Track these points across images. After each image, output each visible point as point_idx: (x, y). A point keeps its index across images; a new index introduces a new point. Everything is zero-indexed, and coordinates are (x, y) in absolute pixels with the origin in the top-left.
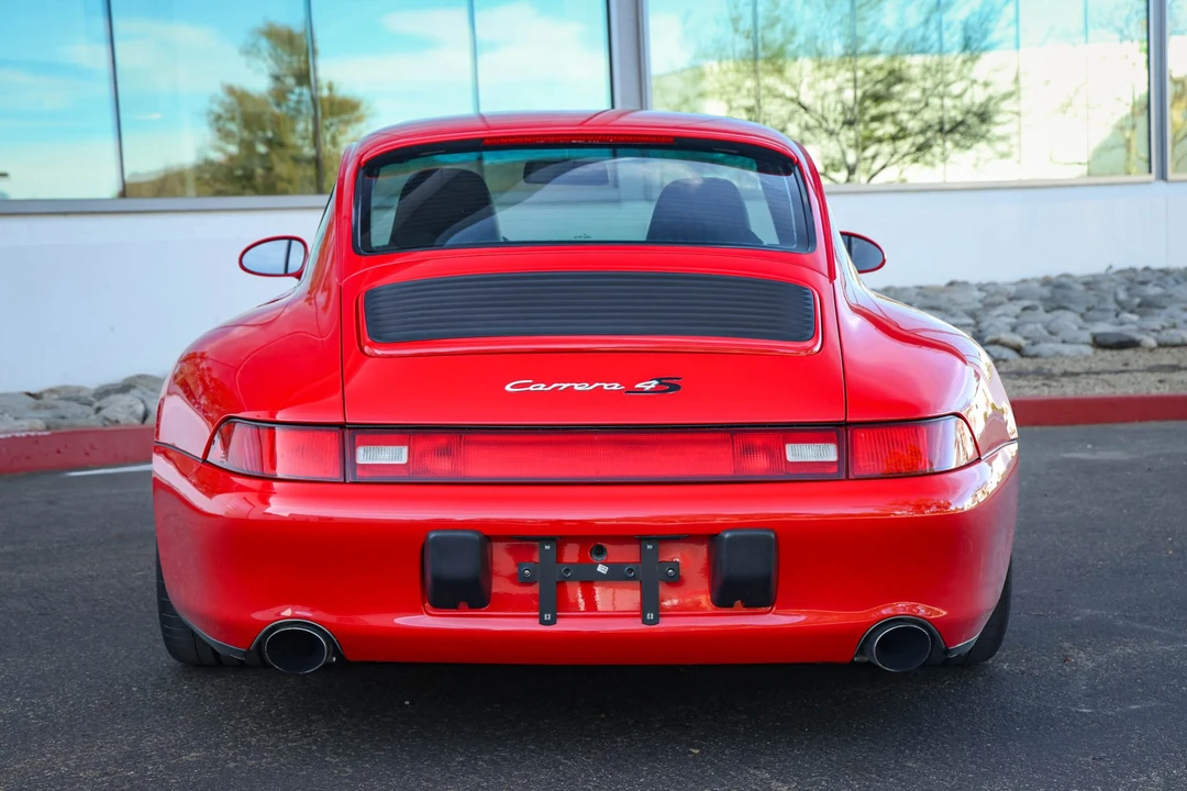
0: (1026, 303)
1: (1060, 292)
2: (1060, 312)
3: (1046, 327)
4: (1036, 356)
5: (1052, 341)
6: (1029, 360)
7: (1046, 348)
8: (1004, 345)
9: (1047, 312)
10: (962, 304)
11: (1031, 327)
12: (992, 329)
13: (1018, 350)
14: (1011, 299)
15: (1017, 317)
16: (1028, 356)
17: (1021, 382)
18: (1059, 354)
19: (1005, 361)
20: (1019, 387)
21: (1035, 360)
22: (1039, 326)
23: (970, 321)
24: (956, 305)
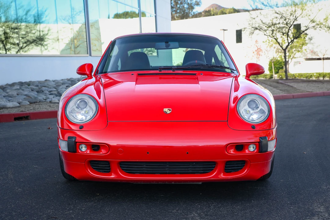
0: (67, 85)
10: (51, 86)
23: (55, 90)
24: (49, 85)
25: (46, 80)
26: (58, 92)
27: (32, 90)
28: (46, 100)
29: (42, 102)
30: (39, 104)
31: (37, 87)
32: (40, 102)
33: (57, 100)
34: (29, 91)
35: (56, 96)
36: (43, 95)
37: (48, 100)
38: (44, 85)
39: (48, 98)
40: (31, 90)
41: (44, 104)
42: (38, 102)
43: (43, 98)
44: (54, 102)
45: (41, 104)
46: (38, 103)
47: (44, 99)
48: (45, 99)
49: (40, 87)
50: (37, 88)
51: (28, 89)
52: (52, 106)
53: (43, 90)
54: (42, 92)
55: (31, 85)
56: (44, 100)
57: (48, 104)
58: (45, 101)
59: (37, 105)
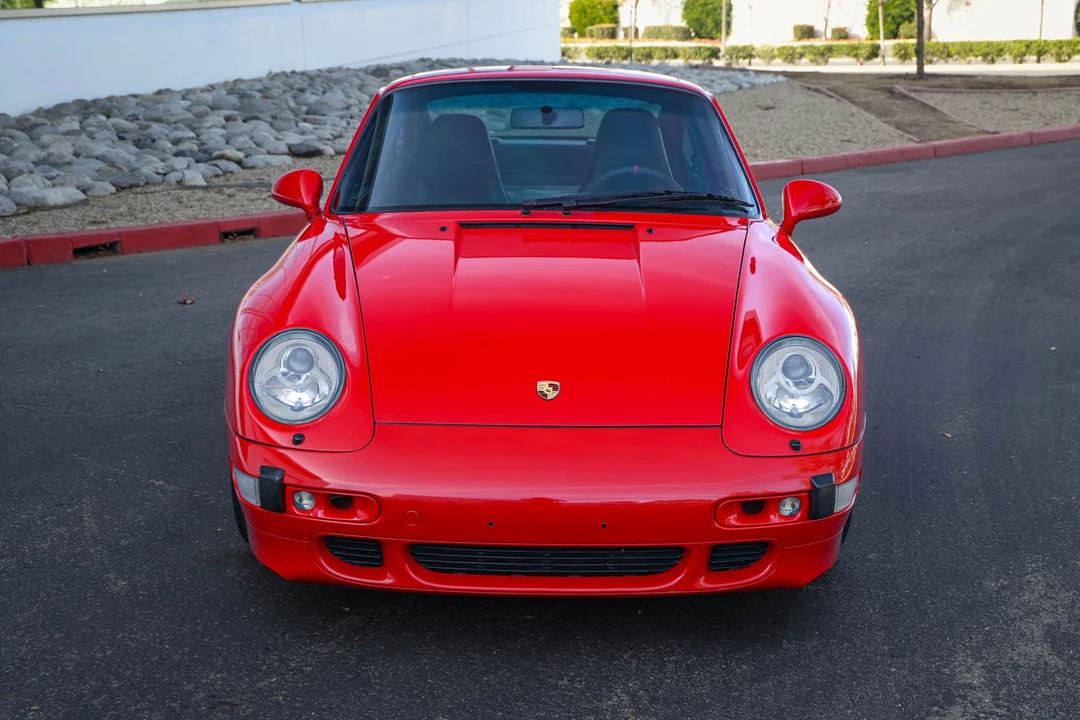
0: (227, 113)
1: (245, 100)
2: (255, 122)
3: (252, 138)
4: (253, 167)
5: (261, 154)
6: (248, 171)
7: (258, 159)
8: (229, 159)
9: (244, 121)
10: (176, 115)
11: (241, 139)
12: (212, 142)
13: (239, 163)
14: (213, 108)
15: (224, 127)
16: (247, 168)
17: (252, 195)
18: (268, 164)
19: (231, 172)
20: (253, 200)
21: (254, 171)
22: (247, 138)
23: (192, 134)
24: (172, 115)
25: (160, 92)
26: (203, 144)
27: (121, 138)
28: (168, 176)
29: (155, 184)
30: (146, 193)
31: (132, 121)
32: (147, 184)
33: (201, 176)
34: (113, 142)
35: (197, 162)
36: (155, 159)
37: (173, 177)
38: (155, 115)
39: (173, 170)
40: (116, 138)
41: (159, 192)
42: (142, 183)
43: (157, 168)
44: (190, 184)
45: (152, 193)
46: (143, 186)
47: (158, 173)
48: (162, 171)
49: (144, 123)
50: (133, 125)
51: (106, 133)
52: (185, 200)
53: (156, 138)
54: (149, 141)
55: (115, 116)
56: (159, 178)
57: (173, 192)
58: (164, 181)
59: (139, 197)
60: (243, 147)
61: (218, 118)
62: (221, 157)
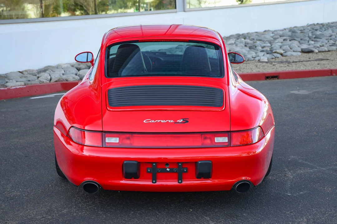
0: (284, 38)
1: (294, 34)
2: (294, 41)
3: (289, 46)
4: (286, 56)
5: (291, 51)
6: (284, 57)
7: (289, 53)
8: (278, 53)
9: (290, 41)
10: (267, 39)
11: (285, 47)
12: (275, 47)
13: (282, 54)
14: (281, 36)
15: (282, 43)
16: (284, 56)
17: (282, 65)
18: (292, 55)
19: (278, 58)
20: (281, 67)
21: (286, 57)
22: (288, 46)
23: (269, 45)
24: (266, 38)
25: (265, 31)
26: (272, 48)
27: (246, 46)
28: (256, 58)
29: (251, 61)
30: (247, 63)
31: (252, 41)
32: (248, 60)
33: (267, 59)
34: (242, 47)
35: (267, 54)
36: (253, 52)
37: (257, 59)
38: (260, 38)
39: (258, 56)
40: (244, 46)
41: (251, 63)
42: (246, 60)
43: (253, 56)
44: (262, 61)
45: (249, 63)
46: (247, 61)
47: (253, 57)
48: (254, 57)
49: (255, 41)
50: (252, 42)
51: (241, 44)
52: (258, 66)
53: (257, 46)
54: (254, 47)
55: (247, 39)
56: (253, 59)
57: (255, 63)
58: (254, 60)
59: (244, 64)
60: (285, 49)
61: (281, 40)
62: (275, 52)
